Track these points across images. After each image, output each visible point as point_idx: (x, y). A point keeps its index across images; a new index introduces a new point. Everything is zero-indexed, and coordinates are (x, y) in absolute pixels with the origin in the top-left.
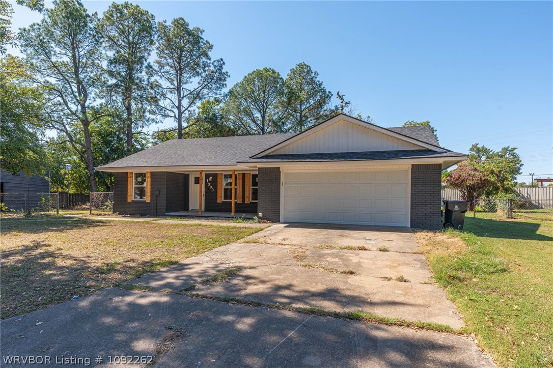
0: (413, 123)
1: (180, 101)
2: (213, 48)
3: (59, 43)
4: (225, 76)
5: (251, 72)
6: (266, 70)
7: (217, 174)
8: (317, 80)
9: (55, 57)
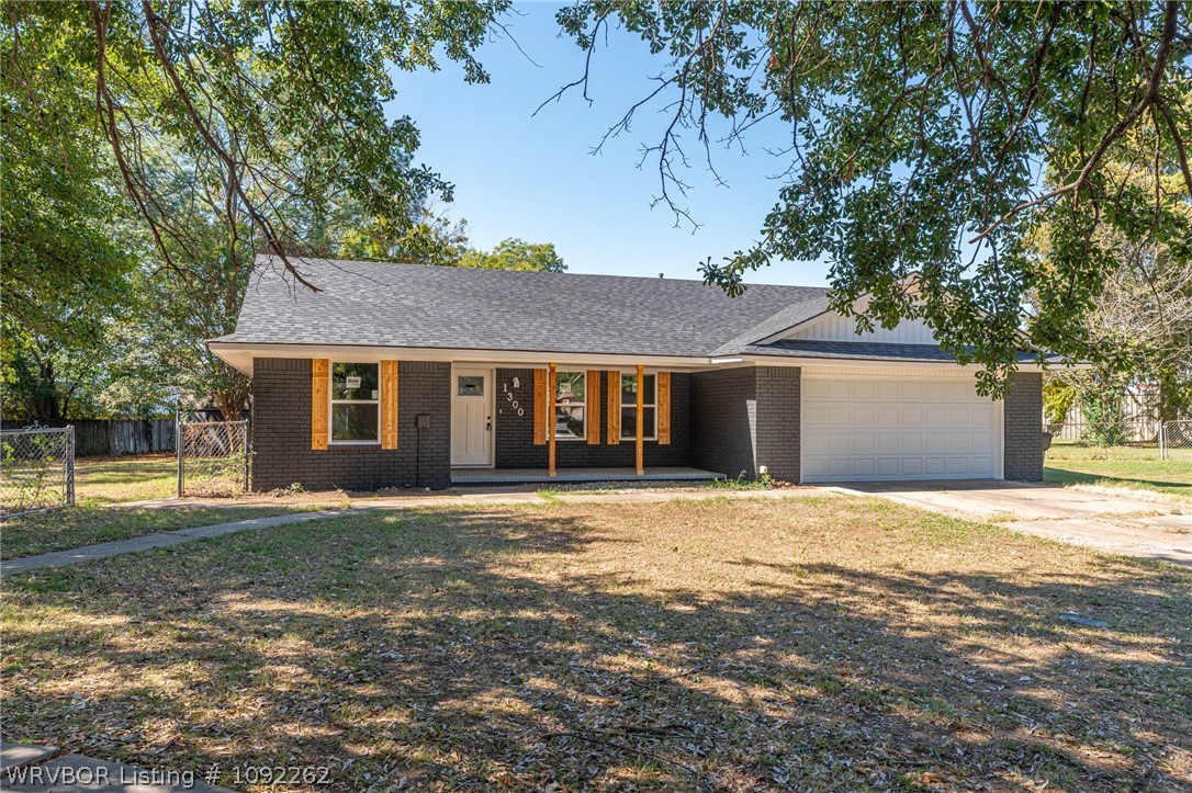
7: (533, 370)
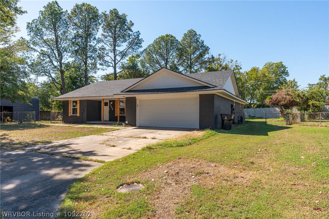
0: (271, 63)
1: (115, 57)
2: (134, 25)
3: (47, 29)
4: (141, 41)
5: (158, 38)
6: (167, 36)
7: (115, 100)
8: (200, 39)
9: (46, 36)
